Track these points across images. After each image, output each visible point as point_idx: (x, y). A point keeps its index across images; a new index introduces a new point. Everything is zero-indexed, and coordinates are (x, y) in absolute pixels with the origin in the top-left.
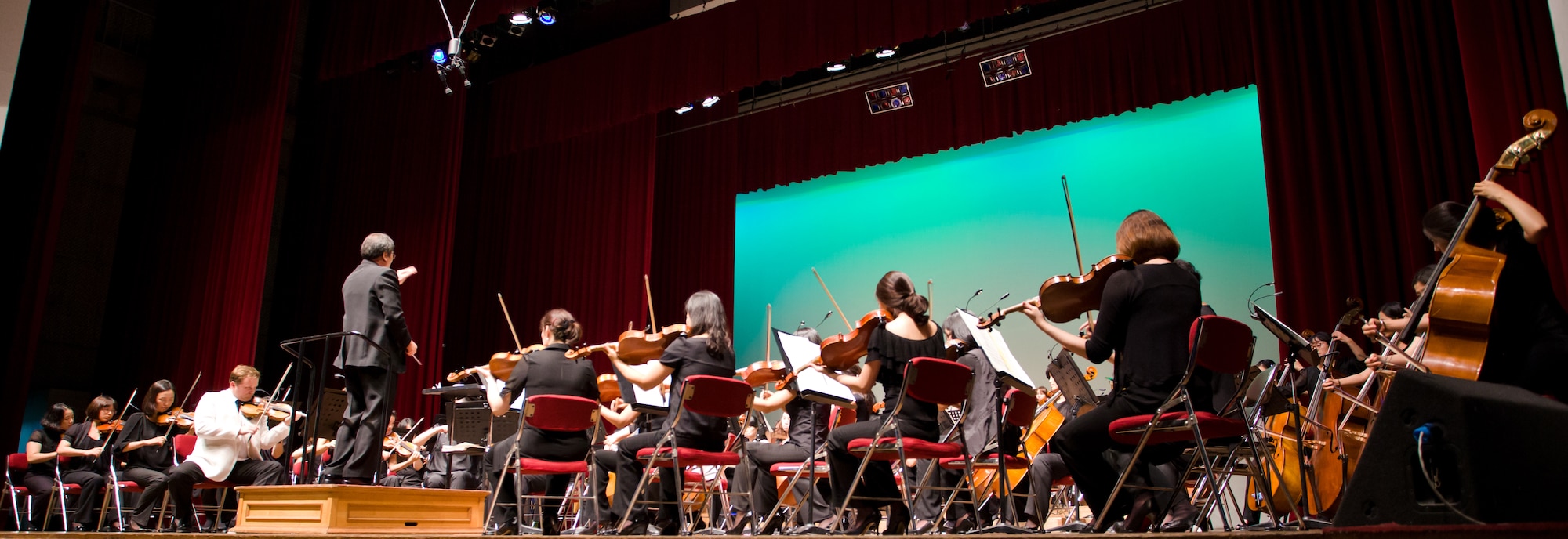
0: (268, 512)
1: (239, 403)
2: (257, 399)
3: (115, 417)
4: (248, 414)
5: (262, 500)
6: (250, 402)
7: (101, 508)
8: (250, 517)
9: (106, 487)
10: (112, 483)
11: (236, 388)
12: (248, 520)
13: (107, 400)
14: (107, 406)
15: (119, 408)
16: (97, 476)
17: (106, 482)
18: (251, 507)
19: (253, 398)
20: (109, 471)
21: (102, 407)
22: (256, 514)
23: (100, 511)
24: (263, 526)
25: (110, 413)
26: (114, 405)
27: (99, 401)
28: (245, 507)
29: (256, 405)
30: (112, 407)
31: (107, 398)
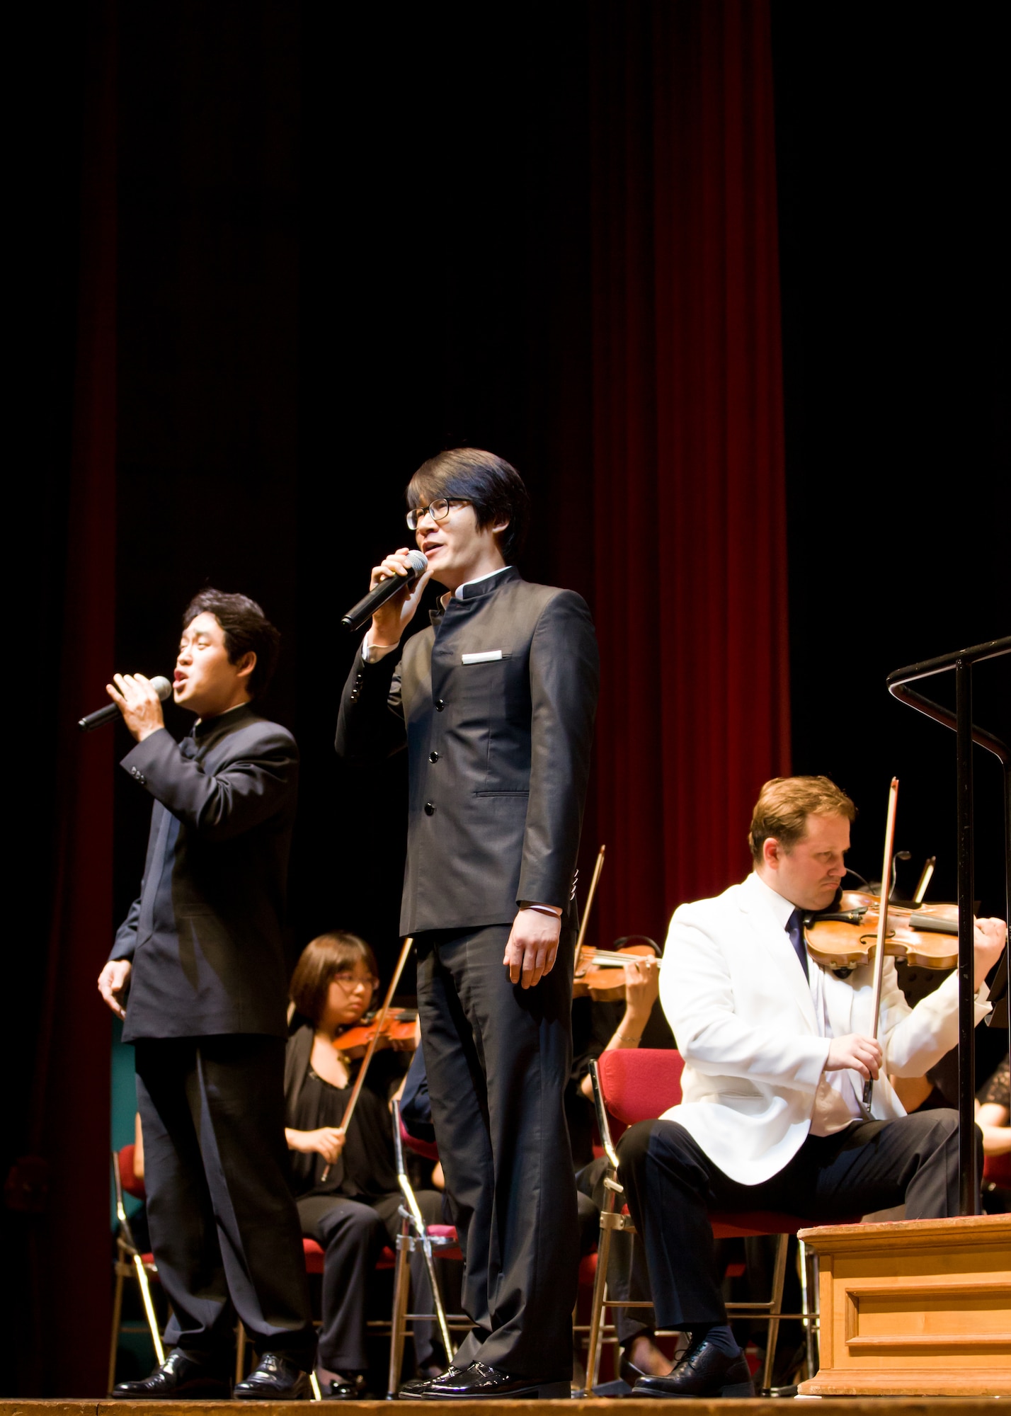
0: (918, 1317)
1: (800, 922)
2: (852, 900)
3: (377, 1001)
4: (835, 958)
5: (895, 1273)
6: (832, 912)
7: (389, 1318)
8: (864, 1338)
9: (393, 1245)
10: (412, 1231)
11: (784, 861)
12: (856, 1351)
13: (344, 948)
14: (345, 966)
15: (381, 966)
16: (360, 1210)
17: (389, 1226)
18: (859, 1301)
19: (838, 896)
20: (397, 1189)
21: (333, 971)
22: (879, 1328)
23: (389, 1329)
24: (911, 1371)
25: (360, 988)
26: (367, 960)
27: (321, 952)
28: (841, 1304)
29: (855, 922)
30: (360, 969)
31: (342, 939)
